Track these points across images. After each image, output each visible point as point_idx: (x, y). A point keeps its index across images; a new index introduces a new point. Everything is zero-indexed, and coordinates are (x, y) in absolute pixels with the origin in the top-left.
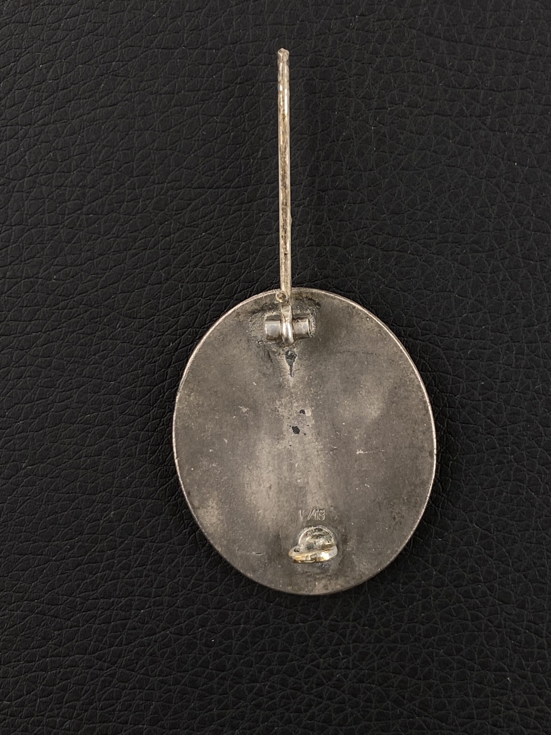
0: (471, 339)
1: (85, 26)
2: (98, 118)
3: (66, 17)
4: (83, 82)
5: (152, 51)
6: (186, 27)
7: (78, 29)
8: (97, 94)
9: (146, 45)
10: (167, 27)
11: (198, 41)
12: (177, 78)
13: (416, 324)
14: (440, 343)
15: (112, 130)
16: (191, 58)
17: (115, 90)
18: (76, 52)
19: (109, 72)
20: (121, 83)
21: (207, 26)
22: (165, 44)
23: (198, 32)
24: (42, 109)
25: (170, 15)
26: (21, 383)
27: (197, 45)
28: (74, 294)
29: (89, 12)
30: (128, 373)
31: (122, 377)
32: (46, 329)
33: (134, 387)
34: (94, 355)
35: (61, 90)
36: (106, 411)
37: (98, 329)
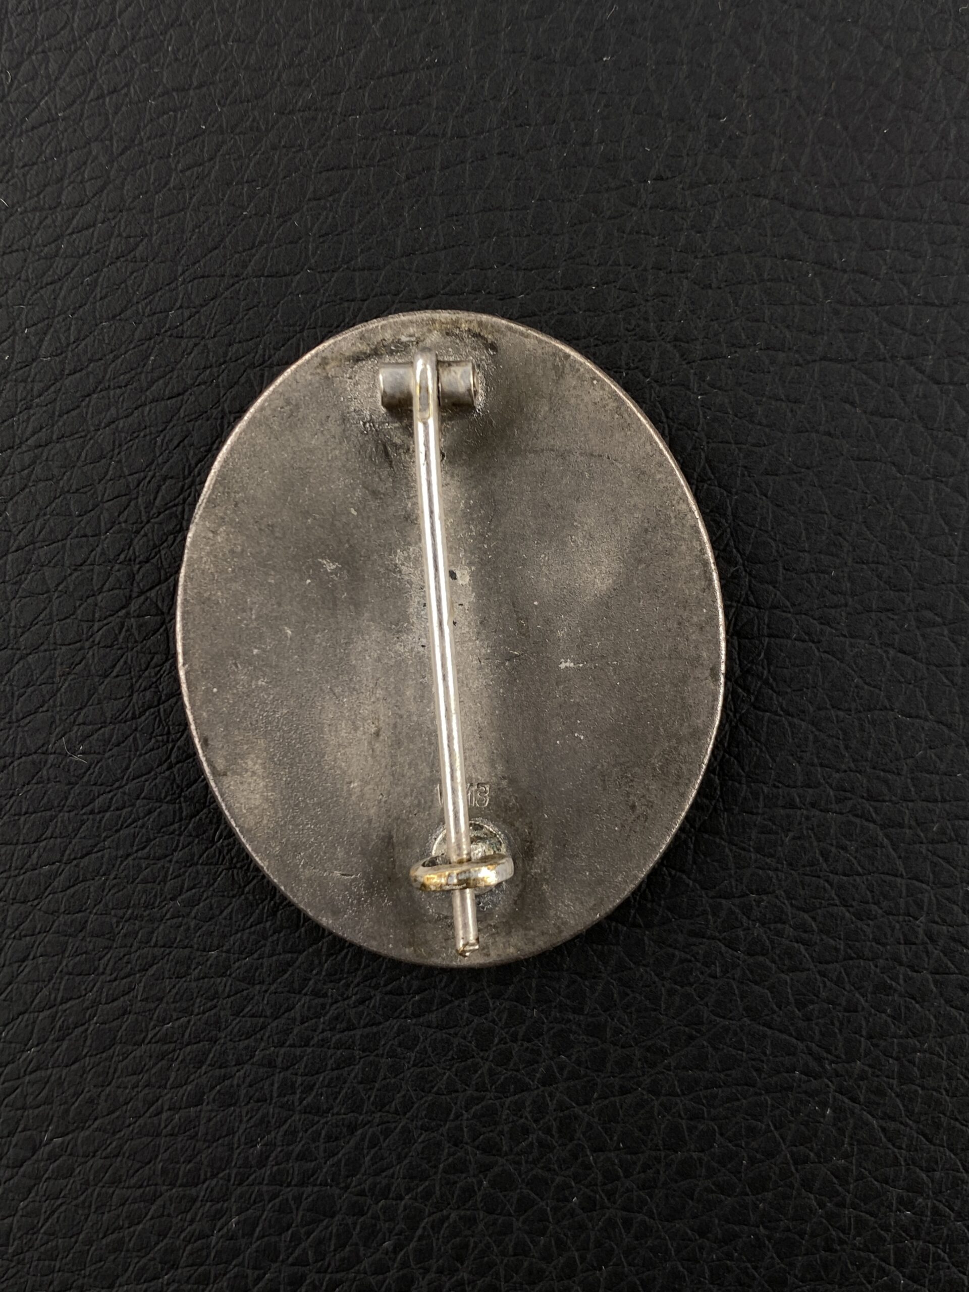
0: (936, 801)
1: (109, 246)
2: (148, 424)
3: (69, 231)
4: (111, 356)
5: (247, 282)
6: (311, 230)
7: (97, 251)
8: (143, 376)
9: (234, 273)
10: (273, 234)
11: (337, 256)
12: (302, 331)
13: (822, 781)
14: (874, 815)
15: (178, 445)
16: (326, 290)
17: (179, 366)
18: (94, 298)
19: (163, 330)
20: (189, 350)
21: (352, 226)
22: (271, 266)
23: (336, 238)
24: (33, 415)
25: (278, 209)
26: (27, 970)
27: (335, 263)
28: (122, 778)
29: (115, 218)
30: (244, 930)
31: (232, 938)
32: (70, 855)
33: (258, 959)
34: (171, 899)
35: (69, 375)
36: (204, 1013)
37: (177, 846)
